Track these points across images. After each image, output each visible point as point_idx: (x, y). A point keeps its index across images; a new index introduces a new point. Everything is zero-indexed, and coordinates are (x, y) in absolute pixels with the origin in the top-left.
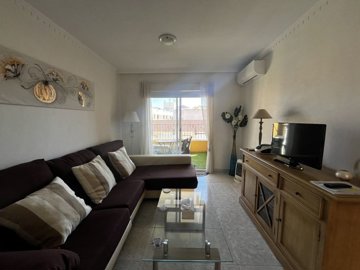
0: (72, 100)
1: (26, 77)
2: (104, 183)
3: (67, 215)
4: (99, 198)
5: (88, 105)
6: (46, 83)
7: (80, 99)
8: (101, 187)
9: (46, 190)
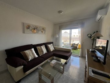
0: (40, 32)
1: (31, 28)
2: (42, 51)
3: (31, 56)
4: (41, 55)
5: (44, 33)
6: (34, 29)
7: (42, 32)
8: (41, 52)
9: (29, 50)
